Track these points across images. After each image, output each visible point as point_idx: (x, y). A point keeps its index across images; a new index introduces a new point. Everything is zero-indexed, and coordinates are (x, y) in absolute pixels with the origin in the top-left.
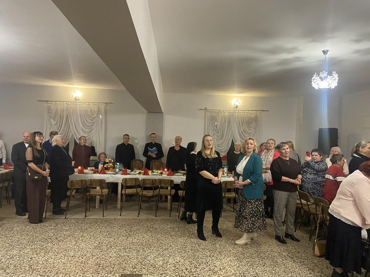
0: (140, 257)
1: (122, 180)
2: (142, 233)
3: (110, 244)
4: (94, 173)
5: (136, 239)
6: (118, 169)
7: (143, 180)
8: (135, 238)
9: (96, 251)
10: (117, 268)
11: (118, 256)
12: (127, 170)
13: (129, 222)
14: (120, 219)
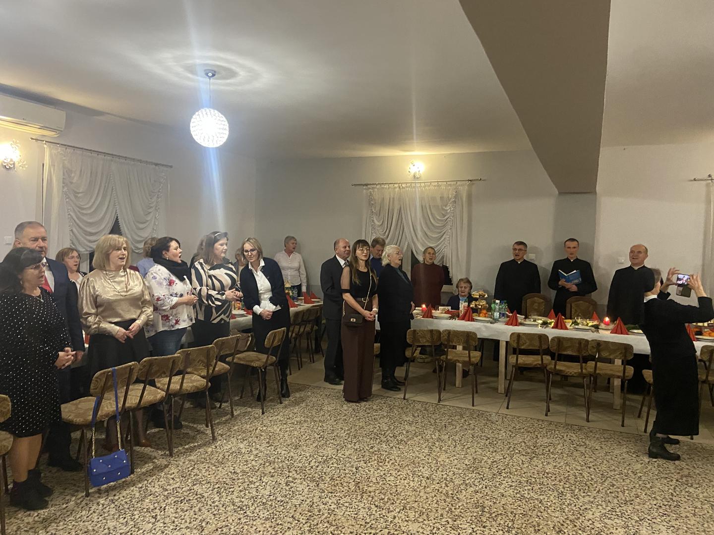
0: (567, 509)
1: (511, 335)
2: (562, 453)
3: (496, 466)
4: (452, 318)
5: (550, 466)
6: (498, 313)
7: (556, 340)
8: (548, 463)
9: (470, 475)
10: (520, 522)
11: (518, 495)
12: (518, 315)
13: (528, 425)
14: (509, 416)
